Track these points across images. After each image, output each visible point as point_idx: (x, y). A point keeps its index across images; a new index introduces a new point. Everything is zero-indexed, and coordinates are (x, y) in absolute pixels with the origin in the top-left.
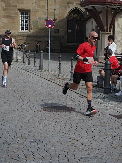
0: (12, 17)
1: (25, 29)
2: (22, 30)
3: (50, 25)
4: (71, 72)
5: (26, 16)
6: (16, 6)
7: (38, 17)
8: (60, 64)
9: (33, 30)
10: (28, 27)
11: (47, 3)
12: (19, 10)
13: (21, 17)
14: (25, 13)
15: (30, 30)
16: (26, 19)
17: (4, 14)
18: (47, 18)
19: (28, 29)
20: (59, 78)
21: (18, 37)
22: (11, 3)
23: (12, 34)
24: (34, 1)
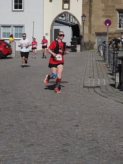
1: (122, 27)
2: (120, 28)
6: (114, 6)
12: (117, 10)
17: (103, 14)
21: (116, 34)
22: (109, 4)
23: (110, 32)
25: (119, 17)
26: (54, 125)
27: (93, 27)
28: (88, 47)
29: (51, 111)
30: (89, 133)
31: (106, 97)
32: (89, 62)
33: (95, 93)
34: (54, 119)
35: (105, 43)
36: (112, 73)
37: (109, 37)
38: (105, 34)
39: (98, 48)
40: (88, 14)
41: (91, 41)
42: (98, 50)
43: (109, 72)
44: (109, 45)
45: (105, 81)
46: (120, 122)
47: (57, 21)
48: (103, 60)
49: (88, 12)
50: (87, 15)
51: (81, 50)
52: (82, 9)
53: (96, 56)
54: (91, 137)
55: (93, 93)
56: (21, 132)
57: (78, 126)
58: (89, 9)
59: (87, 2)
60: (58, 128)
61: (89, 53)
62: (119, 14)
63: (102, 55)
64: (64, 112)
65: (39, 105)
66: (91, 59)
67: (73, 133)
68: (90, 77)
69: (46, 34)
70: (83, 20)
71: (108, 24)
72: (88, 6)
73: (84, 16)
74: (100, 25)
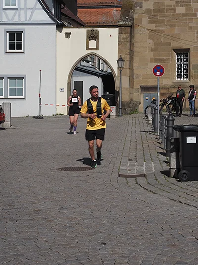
0: (163, 60)
1: (182, 77)
2: (179, 79)
3: (159, 73)
5: (184, 58)
6: (170, 44)
9: (195, 77)
10: (187, 74)
12: (175, 50)
13: (178, 59)
14: (183, 53)
15: (190, 78)
16: (185, 63)
17: (152, 57)
19: (187, 77)
21: (173, 89)
22: (162, 40)
23: (163, 84)
24: (196, 35)
25: (178, 61)
26: (65, 242)
27: (136, 78)
28: (129, 109)
29: (62, 218)
30: (122, 256)
31: (155, 193)
32: (129, 135)
33: (137, 186)
34: (66, 232)
35: (155, 103)
36: (165, 151)
37: (162, 92)
38: (154, 89)
39: (145, 111)
40: (128, 56)
41: (134, 99)
42: (145, 114)
43: (162, 151)
44: (163, 105)
45: (154, 166)
46: (175, 236)
47: (77, 69)
48: (152, 130)
49: (127, 53)
50: (127, 58)
51: (118, 115)
52: (119, 48)
53: (141, 125)
54: (126, 262)
55: (133, 187)
56: (9, 257)
57: (105, 244)
58: (129, 48)
59: (127, 38)
60: (72, 247)
61: (130, 119)
62: (178, 56)
63: (151, 122)
64: (83, 219)
65: (42, 207)
66: (134, 129)
67: (98, 256)
68: (129, 160)
69: (62, 90)
70: (120, 66)
71: (158, 73)
72: (128, 44)
73: (120, 60)
74: (147, 73)
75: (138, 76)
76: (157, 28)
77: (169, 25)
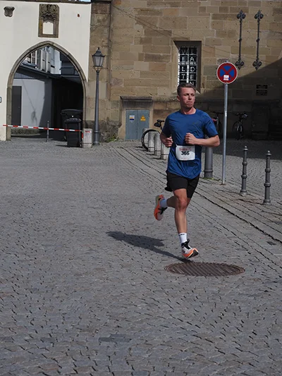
0: (159, 58)
3: (228, 76)
4: (265, 185)
5: (190, 57)
6: (170, 32)
7: (218, 59)
8: (244, 165)
9: (207, 87)
10: (195, 82)
11: (241, 25)
12: (177, 43)
13: (181, 57)
14: (190, 49)
15: (200, 87)
16: (192, 63)
17: (141, 52)
18: (240, 59)
20: (241, 198)
21: (173, 103)
22: (157, 26)
23: (158, 96)
24: (211, 20)
25: (181, 60)
27: (116, 84)
28: (106, 134)
37: (156, 108)
38: (145, 102)
39: (143, 137)
40: (106, 49)
49: (104, 44)
50: (104, 52)
51: (94, 144)
52: (91, 37)
58: (107, 36)
59: (104, 20)
62: (181, 53)
70: (98, 65)
72: (106, 30)
73: (95, 55)
74: (133, 78)
75: (118, 82)
76: (151, 7)
77: (169, 3)
